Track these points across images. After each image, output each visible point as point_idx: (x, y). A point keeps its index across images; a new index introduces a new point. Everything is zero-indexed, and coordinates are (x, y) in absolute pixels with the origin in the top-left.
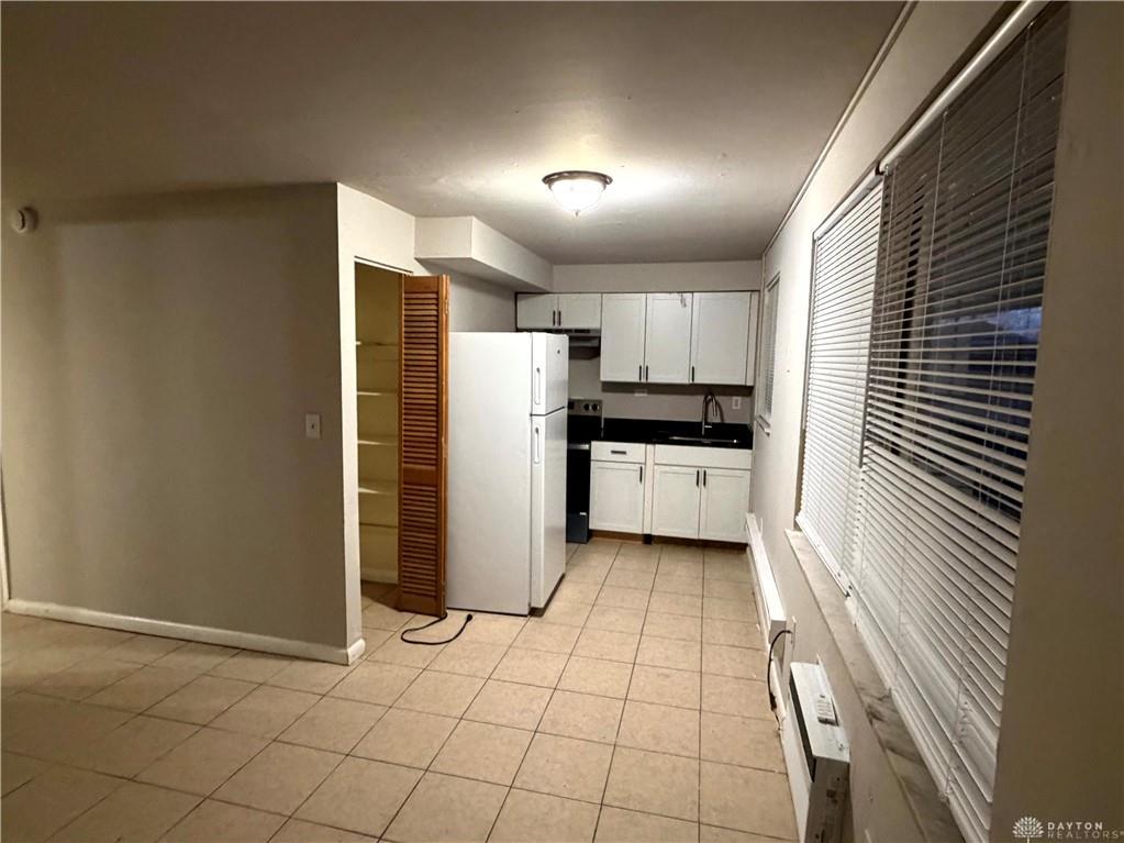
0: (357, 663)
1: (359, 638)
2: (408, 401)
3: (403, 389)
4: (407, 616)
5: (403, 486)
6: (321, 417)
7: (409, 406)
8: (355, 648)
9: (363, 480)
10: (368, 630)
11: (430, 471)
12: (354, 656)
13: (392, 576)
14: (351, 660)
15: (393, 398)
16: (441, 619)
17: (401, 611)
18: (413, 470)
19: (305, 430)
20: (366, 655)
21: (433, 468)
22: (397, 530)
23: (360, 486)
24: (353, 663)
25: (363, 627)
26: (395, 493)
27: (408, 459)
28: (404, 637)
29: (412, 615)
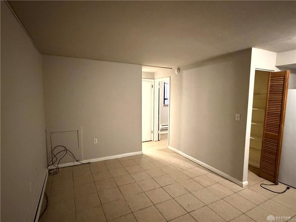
0: (245, 187)
1: (246, 181)
2: (269, 112)
3: (267, 108)
4: (262, 179)
5: (264, 138)
6: (240, 115)
7: (268, 113)
8: (245, 183)
9: (252, 135)
10: (249, 179)
11: (276, 135)
12: (244, 185)
13: (258, 165)
14: (243, 186)
15: (263, 111)
16: (276, 185)
17: (260, 177)
18: (268, 134)
19: (235, 118)
20: (248, 186)
21: (277, 134)
22: (260, 152)
23: (251, 136)
24: (244, 187)
25: (248, 178)
26: (261, 140)
27: (267, 130)
28: (261, 185)
29: (264, 179)
